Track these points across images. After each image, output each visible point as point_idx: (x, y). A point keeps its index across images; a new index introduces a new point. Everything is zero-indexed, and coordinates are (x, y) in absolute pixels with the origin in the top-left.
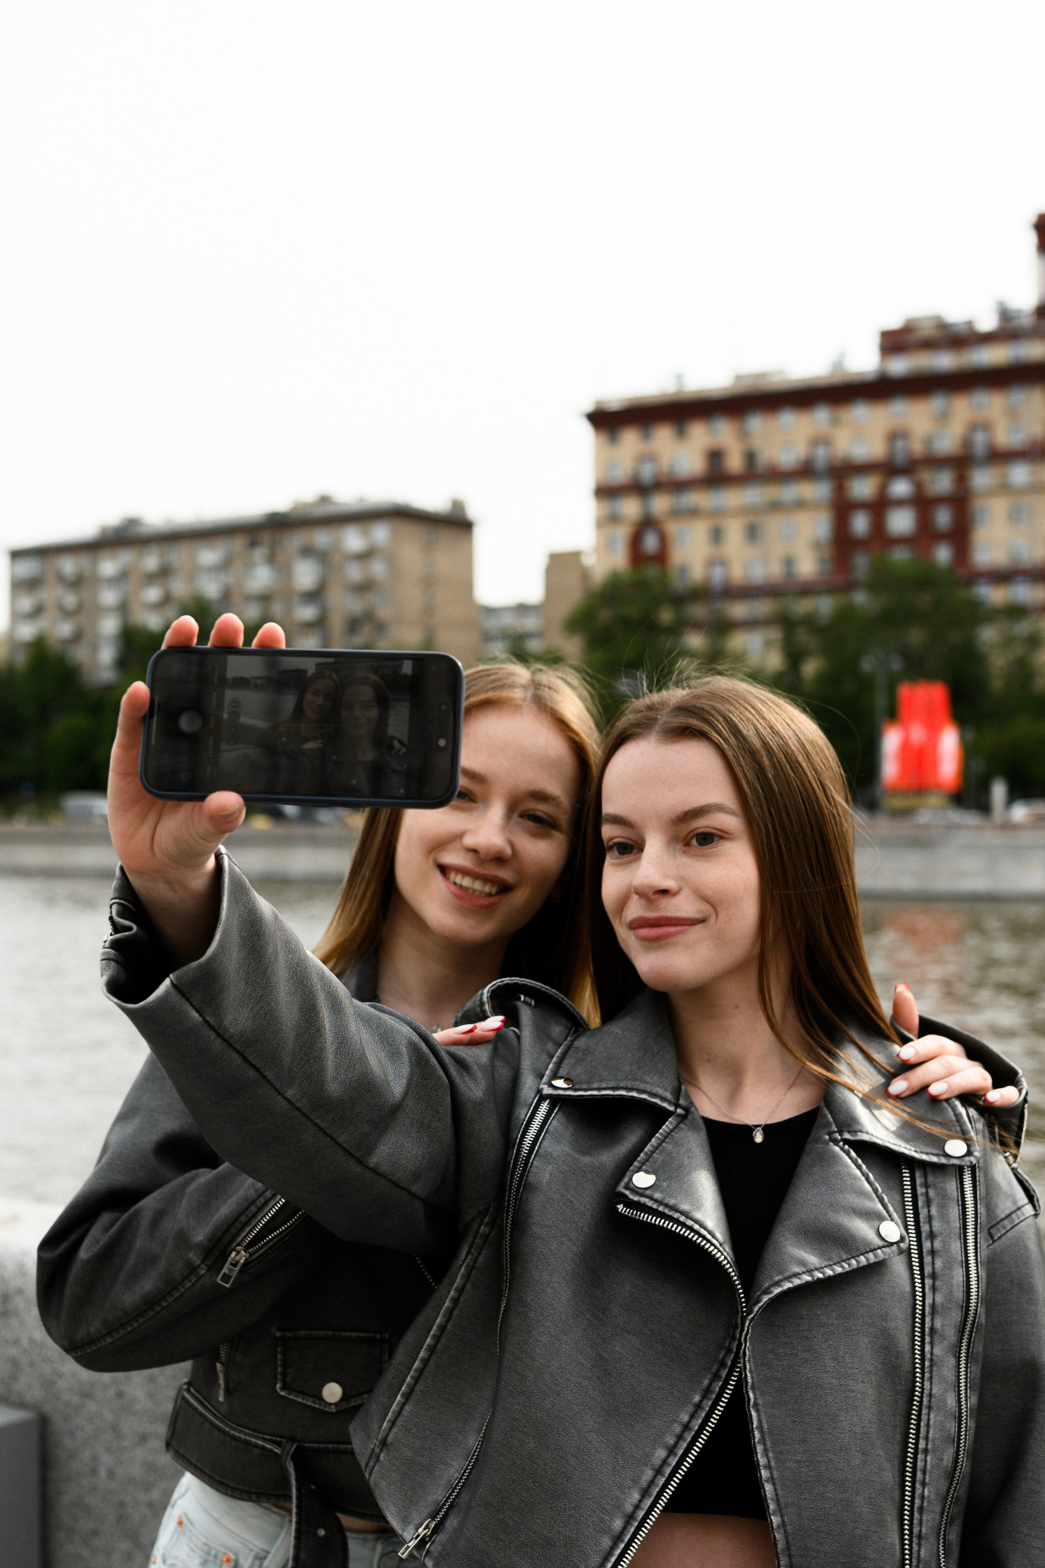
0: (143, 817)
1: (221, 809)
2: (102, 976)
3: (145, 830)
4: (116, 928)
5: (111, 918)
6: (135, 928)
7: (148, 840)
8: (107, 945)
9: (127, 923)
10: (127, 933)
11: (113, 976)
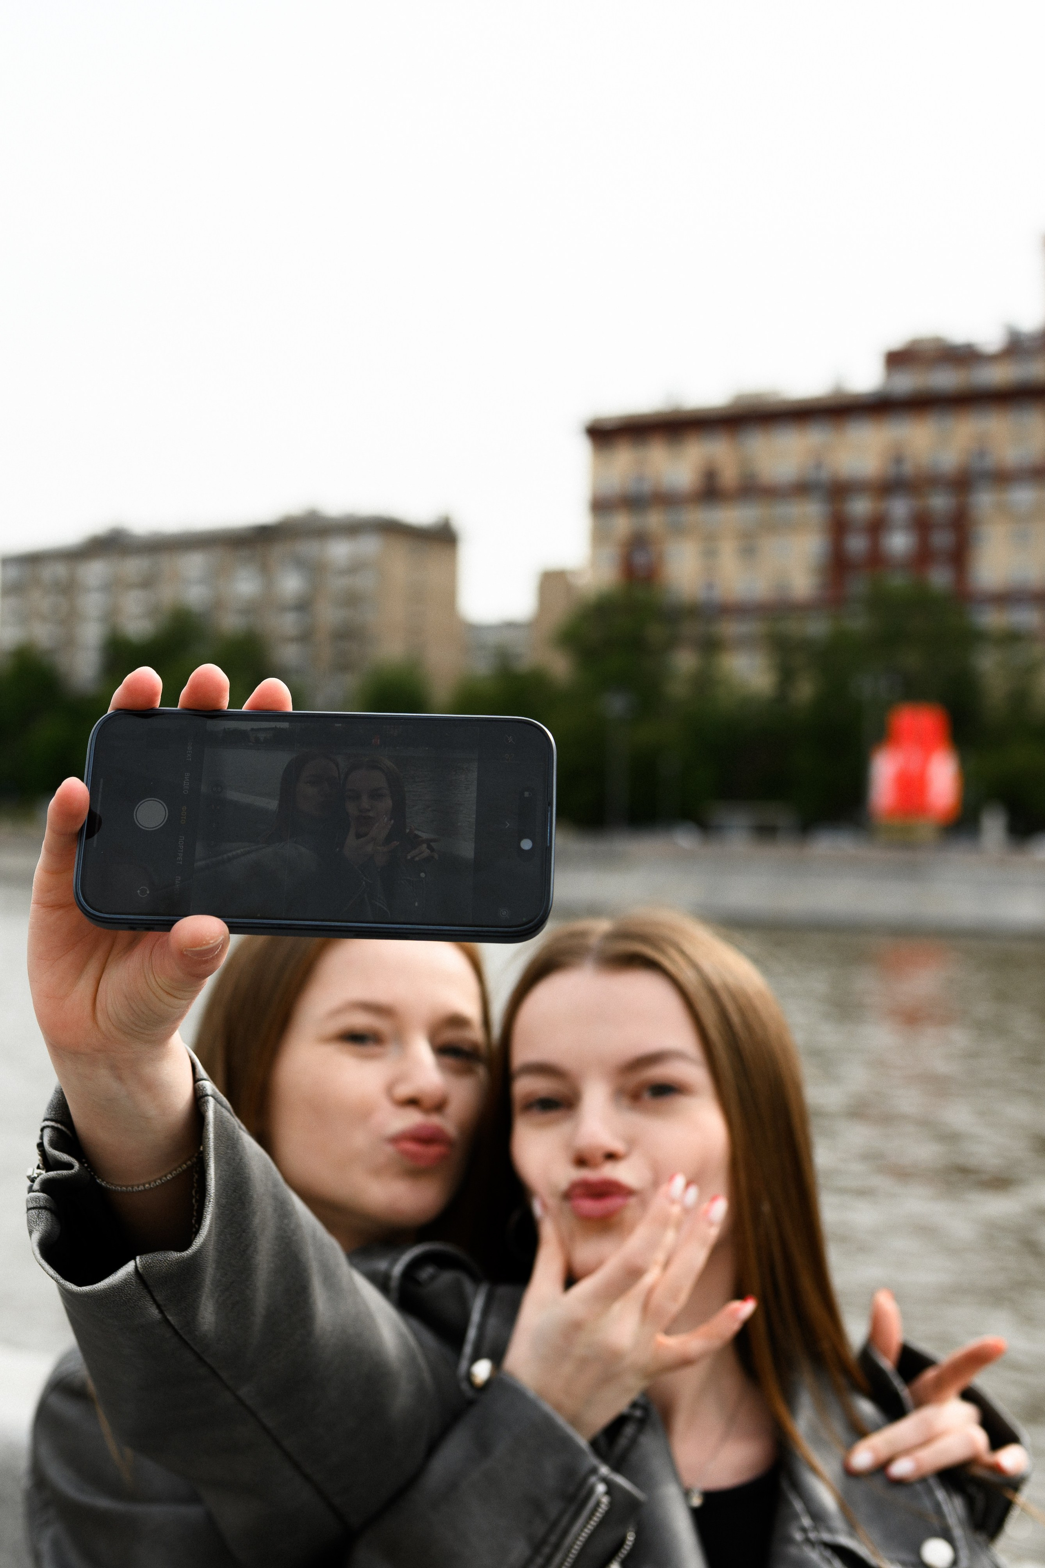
0: (80, 969)
1: (197, 941)
2: (31, 1232)
3: (84, 986)
4: (47, 1163)
5: (40, 1146)
6: (77, 1165)
7: (88, 1003)
8: (36, 1186)
9: (65, 1157)
10: (65, 1172)
11: (46, 1232)
